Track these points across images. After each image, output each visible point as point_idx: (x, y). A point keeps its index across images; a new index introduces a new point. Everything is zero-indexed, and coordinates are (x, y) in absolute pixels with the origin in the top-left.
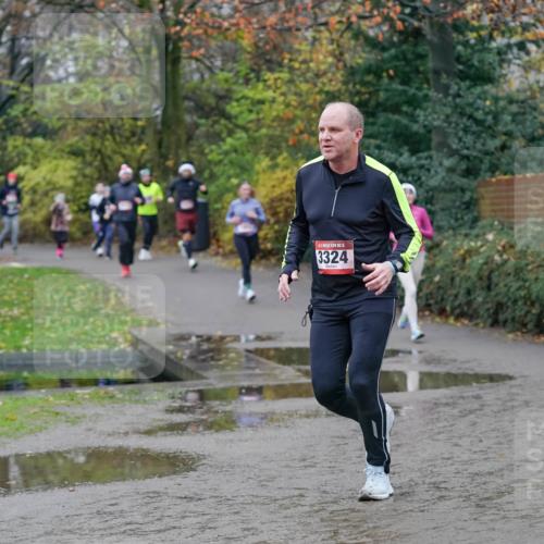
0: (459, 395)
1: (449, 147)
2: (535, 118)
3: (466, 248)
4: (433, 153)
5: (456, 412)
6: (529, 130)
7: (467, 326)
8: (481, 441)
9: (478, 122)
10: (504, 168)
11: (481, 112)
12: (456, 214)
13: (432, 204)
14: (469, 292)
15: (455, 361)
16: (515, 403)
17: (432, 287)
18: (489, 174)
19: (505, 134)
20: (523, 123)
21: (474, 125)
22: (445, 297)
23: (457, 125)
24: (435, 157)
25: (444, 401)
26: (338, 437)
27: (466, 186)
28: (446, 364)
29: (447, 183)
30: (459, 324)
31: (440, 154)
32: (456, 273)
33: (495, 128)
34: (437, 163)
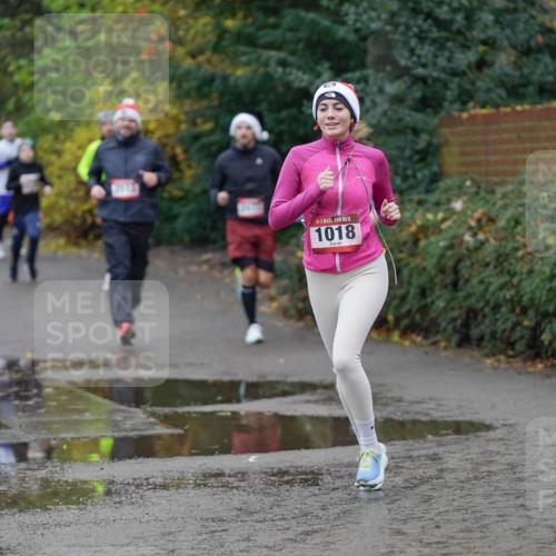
0: (404, 454)
1: (395, 63)
2: (533, 17)
3: (419, 222)
4: (370, 72)
5: (399, 480)
6: (523, 37)
7: (421, 345)
8: (438, 527)
9: (442, 24)
10: (481, 96)
11: (445, 8)
12: (405, 169)
14: (423, 293)
15: (400, 400)
16: (494, 468)
18: (457, 106)
19: (484, 43)
20: (512, 25)
21: (434, 29)
23: (408, 28)
24: (371, 79)
26: (213, 520)
27: (420, 126)
28: (386, 405)
29: (390, 120)
30: (407, 343)
31: (381, 75)
32: (403, 263)
33: (468, 34)
34: (375, 89)
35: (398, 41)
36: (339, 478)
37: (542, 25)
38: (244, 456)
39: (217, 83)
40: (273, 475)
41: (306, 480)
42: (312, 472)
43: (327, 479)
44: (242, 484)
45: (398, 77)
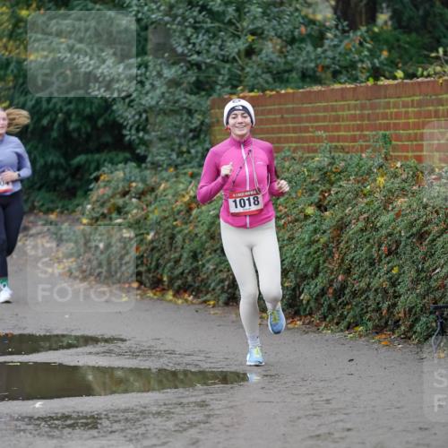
1: (173, 50)
2: (297, 10)
3: (192, 193)
4: (149, 58)
5: (170, 424)
6: (287, 28)
7: (192, 303)
9: (214, 16)
10: (250, 81)
12: (180, 145)
13: (145, 130)
14: (195, 256)
15: (173, 352)
17: (143, 248)
18: (228, 89)
19: (253, 33)
20: (279, 17)
21: (209, 20)
22: (161, 261)
23: (185, 19)
24: (151, 65)
25: (154, 409)
27: (194, 107)
28: (159, 357)
29: (167, 102)
30: (180, 301)
31: (159, 61)
32: (177, 229)
33: (238, 25)
34: (154, 73)
35: (175, 31)
36: (116, 422)
37: (305, 17)
38: (30, 402)
39: (12, 66)
40: (57, 419)
41: (87, 424)
42: (93, 417)
43: (106, 423)
44: (30, 427)
45: (174, 64)
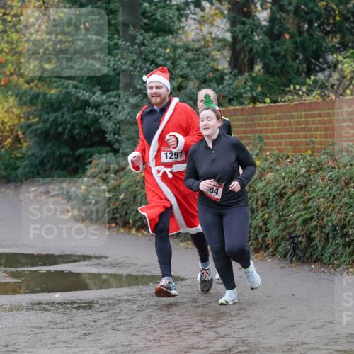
0: (138, 293)
1: (135, 87)
2: (207, 63)
4: (121, 92)
5: (135, 307)
6: (203, 73)
7: (147, 235)
8: (155, 331)
11: (162, 58)
13: (119, 135)
15: (136, 265)
16: (185, 300)
17: (117, 203)
20: (197, 67)
22: (128, 211)
23: (142, 69)
24: (122, 96)
25: (126, 298)
26: (36, 327)
28: (128, 267)
30: (140, 235)
31: (127, 93)
32: (138, 192)
33: (173, 72)
34: (124, 101)
35: (136, 76)
36: (103, 305)
37: (212, 67)
38: (53, 294)
39: (41, 97)
40: (68, 304)
41: (86, 307)
42: (89, 303)
43: (97, 306)
44: (52, 308)
45: (136, 95)
